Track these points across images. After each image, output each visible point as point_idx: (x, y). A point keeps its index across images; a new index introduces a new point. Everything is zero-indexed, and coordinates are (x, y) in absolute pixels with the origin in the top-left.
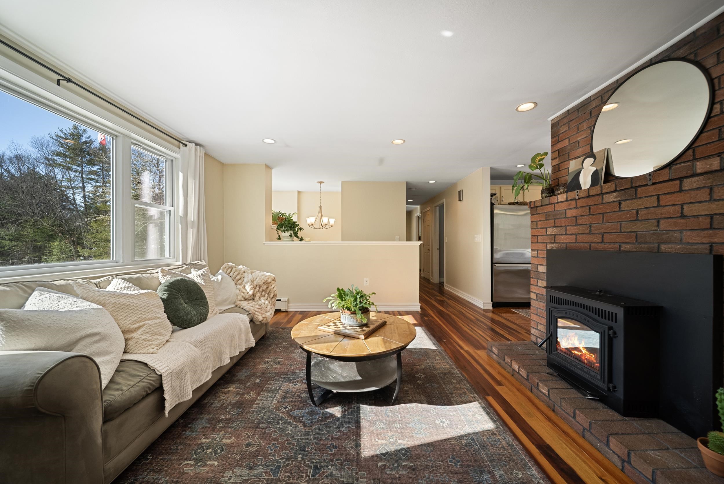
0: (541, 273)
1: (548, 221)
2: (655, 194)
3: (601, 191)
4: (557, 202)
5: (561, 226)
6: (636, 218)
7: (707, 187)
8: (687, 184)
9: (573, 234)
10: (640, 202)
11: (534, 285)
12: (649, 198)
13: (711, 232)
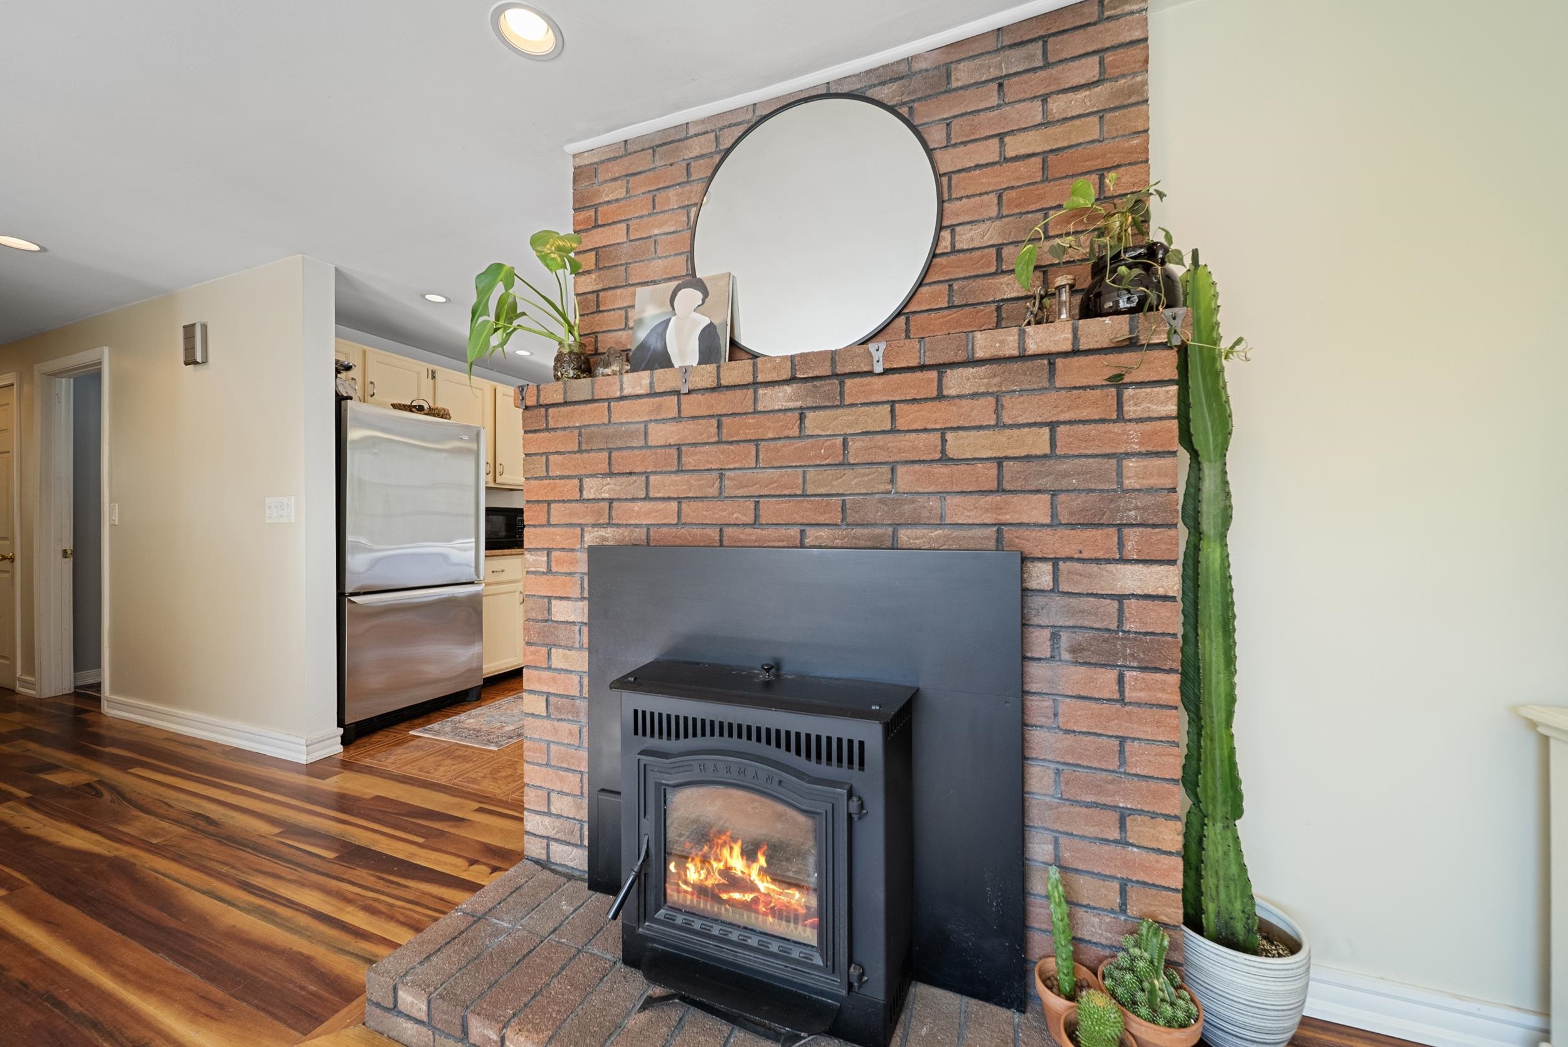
0: (563, 626)
1: (585, 455)
2: (884, 399)
3: (755, 376)
4: (618, 394)
5: (630, 474)
6: (841, 458)
7: (992, 394)
8: (957, 381)
9: (670, 499)
10: (850, 418)
11: (535, 668)
12: (871, 409)
13: (998, 498)
